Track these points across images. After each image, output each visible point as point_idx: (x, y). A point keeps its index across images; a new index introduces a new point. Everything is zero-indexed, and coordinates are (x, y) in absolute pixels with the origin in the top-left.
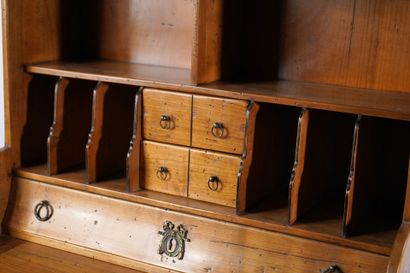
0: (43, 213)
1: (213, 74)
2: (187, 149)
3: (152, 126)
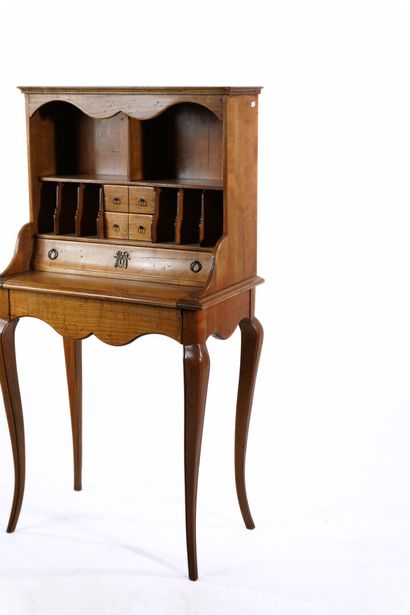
0: (53, 255)
1: (139, 176)
2: (127, 214)
3: (109, 204)
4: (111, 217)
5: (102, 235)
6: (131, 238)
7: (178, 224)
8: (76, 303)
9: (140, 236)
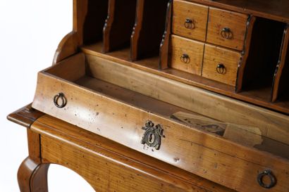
2: (203, 44)
4: (181, 43)
5: (165, 65)
6: (204, 75)
7: (277, 75)
9: (218, 78)
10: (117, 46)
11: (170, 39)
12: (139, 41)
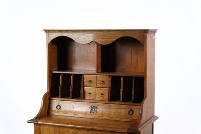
0: (59, 107)
2: (95, 88)
3: (86, 84)
4: (88, 90)
5: (82, 98)
6: (97, 99)
8: (75, 131)
9: (102, 98)
10: (65, 95)
11: (84, 89)
12: (72, 92)
